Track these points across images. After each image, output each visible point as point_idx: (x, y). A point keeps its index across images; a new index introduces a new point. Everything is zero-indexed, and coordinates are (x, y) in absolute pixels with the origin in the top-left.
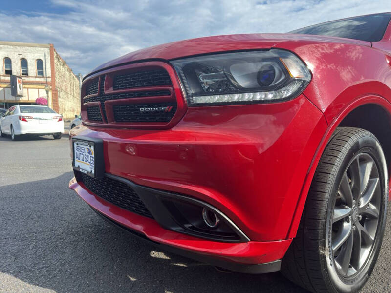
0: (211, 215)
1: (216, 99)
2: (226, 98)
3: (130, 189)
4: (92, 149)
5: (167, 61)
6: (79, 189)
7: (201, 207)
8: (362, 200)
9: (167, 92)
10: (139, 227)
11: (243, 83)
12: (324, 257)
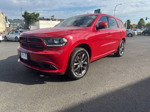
0: (52, 66)
1: (51, 45)
2: (53, 45)
3: (35, 62)
4: (26, 54)
5: (42, 38)
6: (22, 63)
7: (50, 65)
8: (82, 61)
9: (42, 44)
10: (38, 69)
11: (56, 42)
12: (72, 72)
